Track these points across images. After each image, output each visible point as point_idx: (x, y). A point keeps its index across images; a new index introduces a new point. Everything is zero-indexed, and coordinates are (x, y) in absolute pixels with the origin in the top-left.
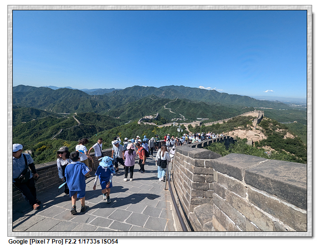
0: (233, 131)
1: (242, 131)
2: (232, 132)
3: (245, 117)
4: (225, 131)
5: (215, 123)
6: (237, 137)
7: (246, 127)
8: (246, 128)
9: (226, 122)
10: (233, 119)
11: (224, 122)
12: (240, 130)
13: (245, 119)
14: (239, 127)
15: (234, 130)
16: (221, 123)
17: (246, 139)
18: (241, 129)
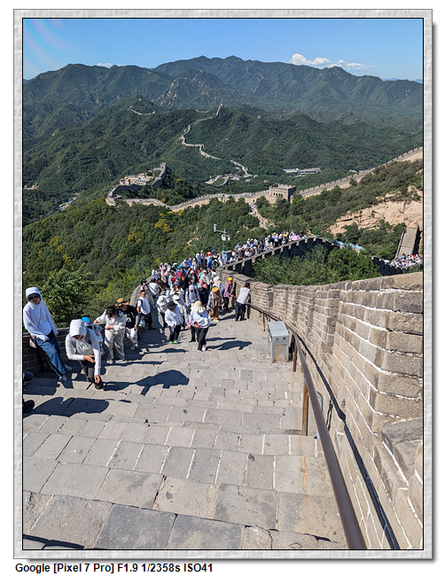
0: (374, 208)
1: (395, 204)
2: (371, 210)
3: (406, 165)
4: (354, 208)
5: (330, 187)
6: (382, 221)
7: (404, 192)
8: (405, 197)
9: (358, 181)
10: (377, 172)
11: (353, 183)
12: (390, 203)
13: (405, 172)
14: (388, 196)
15: (376, 204)
16: (344, 185)
17: (404, 225)
18: (393, 200)
